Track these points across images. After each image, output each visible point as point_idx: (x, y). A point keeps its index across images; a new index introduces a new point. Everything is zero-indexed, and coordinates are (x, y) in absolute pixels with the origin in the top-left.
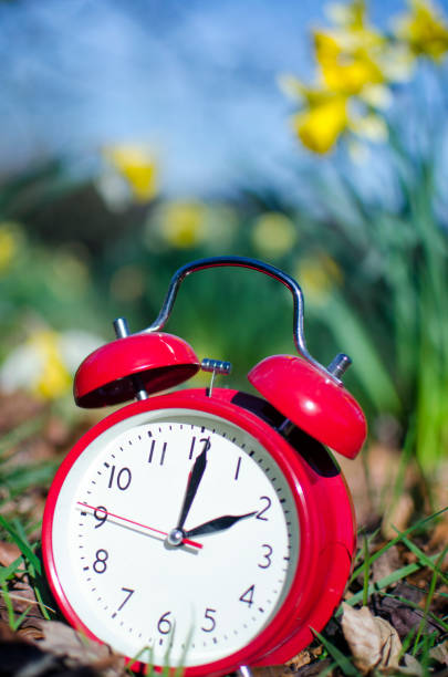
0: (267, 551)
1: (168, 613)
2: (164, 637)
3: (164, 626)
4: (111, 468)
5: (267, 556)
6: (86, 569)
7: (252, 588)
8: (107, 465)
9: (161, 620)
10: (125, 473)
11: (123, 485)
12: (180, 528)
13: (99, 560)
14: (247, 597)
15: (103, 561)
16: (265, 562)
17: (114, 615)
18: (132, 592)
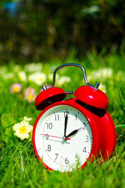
0: (87, 137)
1: (67, 158)
2: (67, 165)
3: (67, 162)
4: (47, 124)
5: (87, 139)
6: (46, 151)
7: (85, 148)
8: (46, 123)
9: (66, 160)
10: (51, 125)
11: (51, 128)
12: (65, 136)
13: (49, 148)
14: (85, 150)
15: (50, 148)
16: (87, 140)
17: (55, 161)
18: (58, 154)
